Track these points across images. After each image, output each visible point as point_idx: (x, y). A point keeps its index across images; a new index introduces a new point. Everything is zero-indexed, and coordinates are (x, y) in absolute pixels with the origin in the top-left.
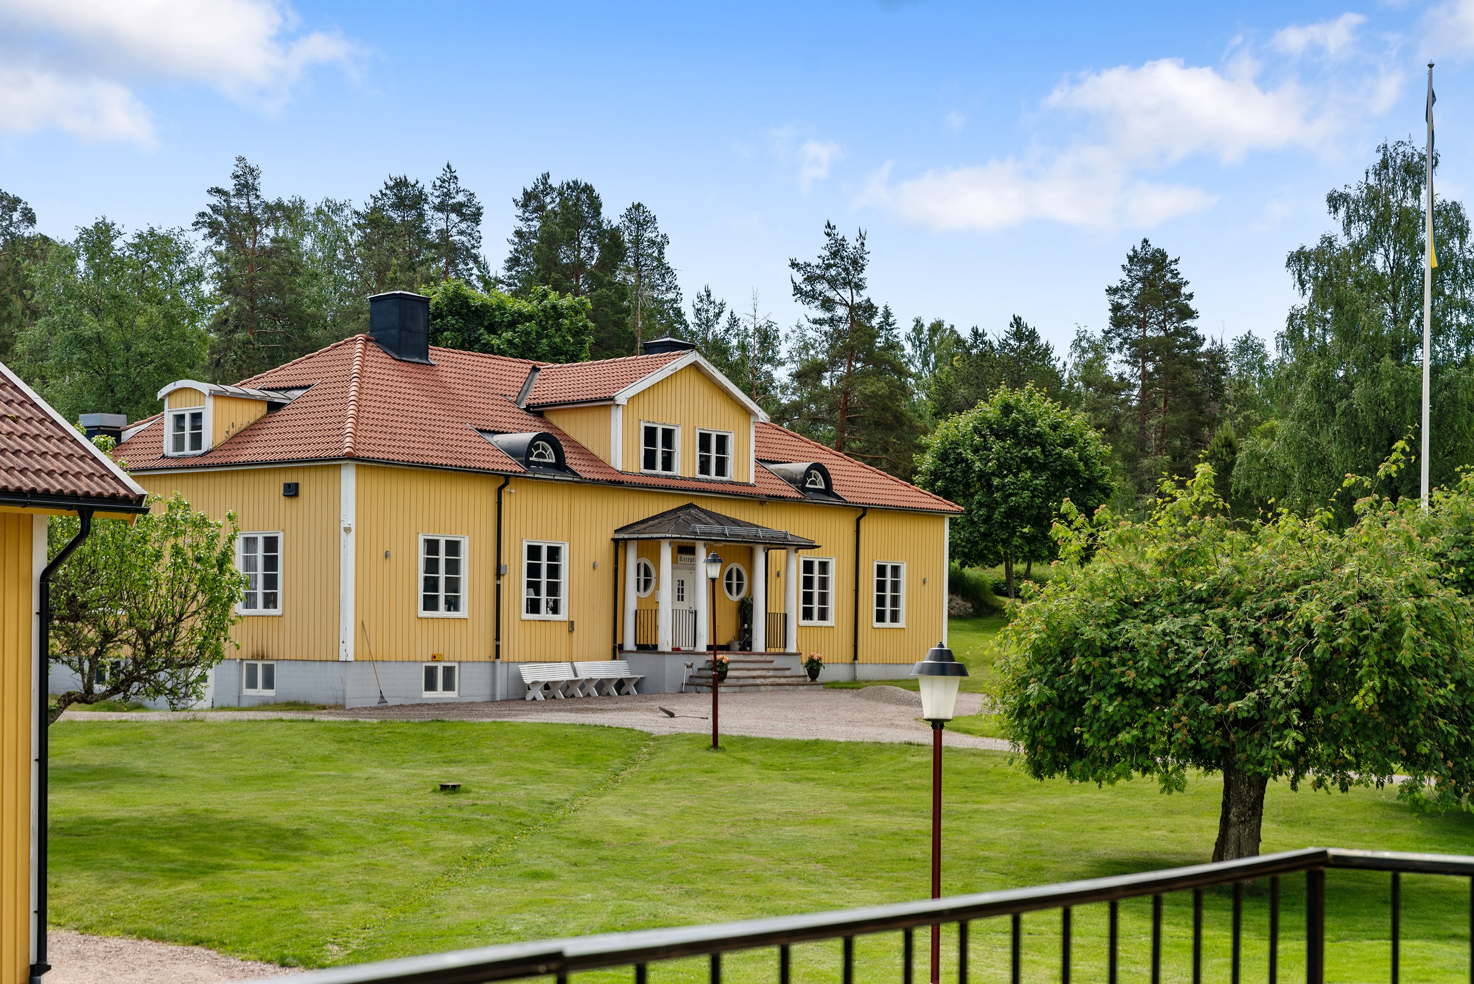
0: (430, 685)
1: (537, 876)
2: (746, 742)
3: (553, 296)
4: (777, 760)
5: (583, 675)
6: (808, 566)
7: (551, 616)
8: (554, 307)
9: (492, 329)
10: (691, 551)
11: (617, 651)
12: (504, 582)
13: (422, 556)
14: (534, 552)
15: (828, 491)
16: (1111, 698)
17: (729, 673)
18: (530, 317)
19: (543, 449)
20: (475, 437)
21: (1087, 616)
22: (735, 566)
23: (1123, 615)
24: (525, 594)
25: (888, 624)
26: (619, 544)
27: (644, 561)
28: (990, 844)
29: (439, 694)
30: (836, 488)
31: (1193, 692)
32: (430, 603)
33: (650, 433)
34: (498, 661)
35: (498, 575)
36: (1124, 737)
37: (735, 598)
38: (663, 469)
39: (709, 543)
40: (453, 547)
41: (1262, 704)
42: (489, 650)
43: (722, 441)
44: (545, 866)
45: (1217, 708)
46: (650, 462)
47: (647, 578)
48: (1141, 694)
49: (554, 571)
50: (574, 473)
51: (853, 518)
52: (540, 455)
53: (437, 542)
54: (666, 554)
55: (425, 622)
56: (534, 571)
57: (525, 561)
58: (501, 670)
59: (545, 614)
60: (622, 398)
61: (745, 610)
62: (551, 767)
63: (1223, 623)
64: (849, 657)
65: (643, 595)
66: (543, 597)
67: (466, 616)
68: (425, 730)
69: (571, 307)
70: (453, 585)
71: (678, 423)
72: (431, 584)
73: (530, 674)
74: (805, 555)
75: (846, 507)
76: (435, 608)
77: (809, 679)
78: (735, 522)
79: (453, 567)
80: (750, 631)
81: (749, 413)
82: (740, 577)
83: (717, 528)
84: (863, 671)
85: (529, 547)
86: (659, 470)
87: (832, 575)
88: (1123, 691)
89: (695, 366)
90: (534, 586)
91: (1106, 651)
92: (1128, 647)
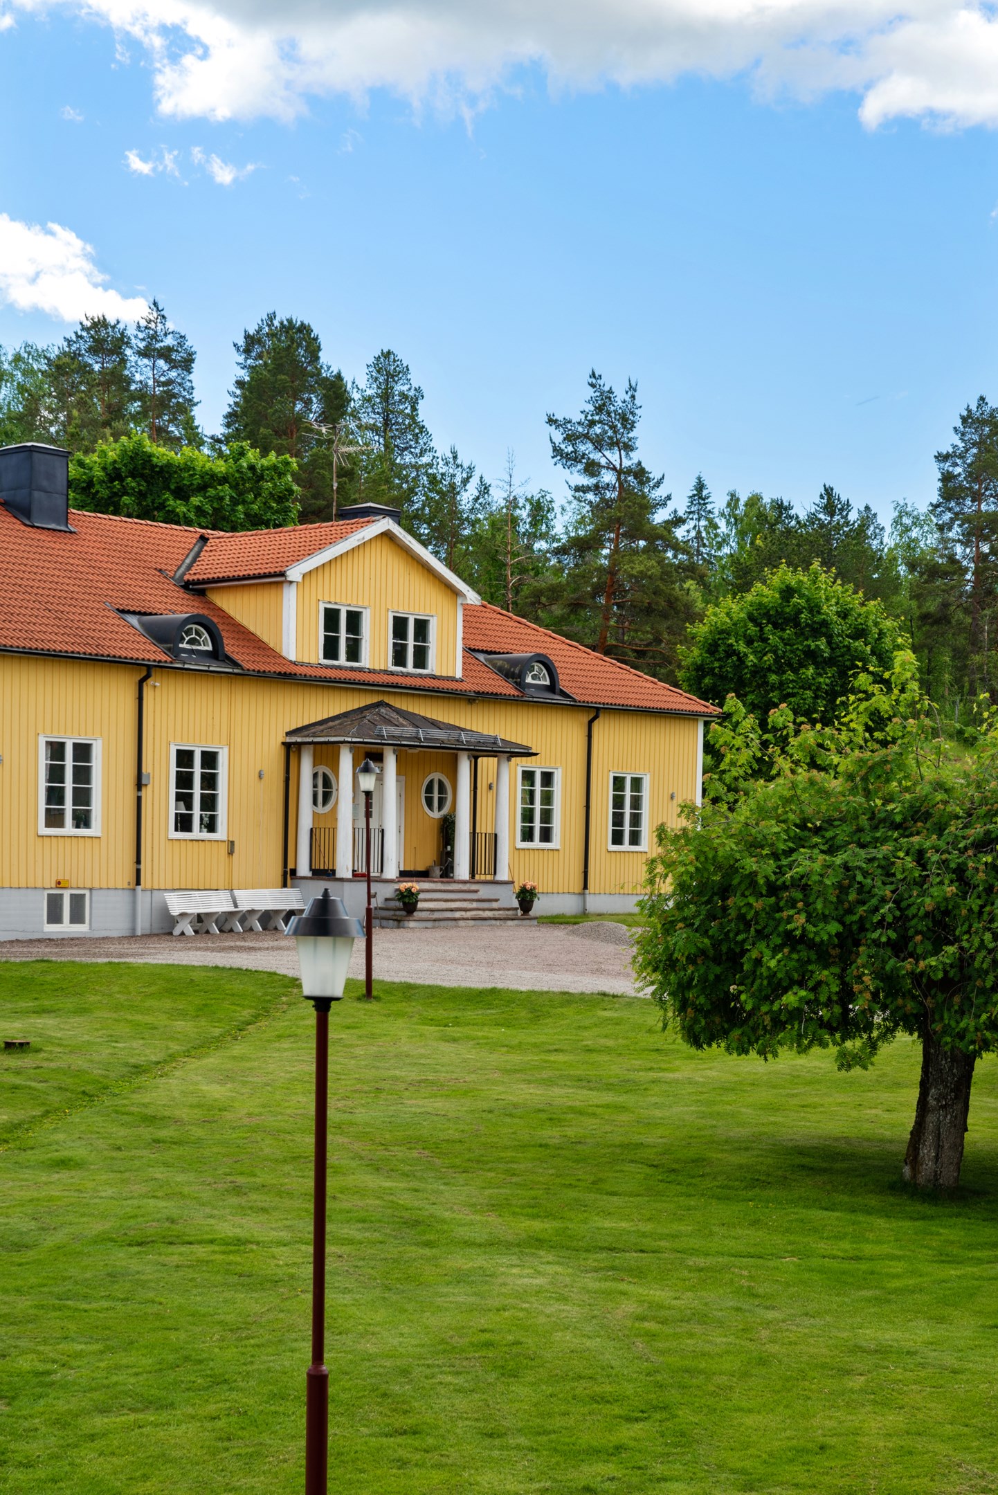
0: (55, 917)
1: (63, 1164)
2: (407, 991)
3: (252, 455)
4: (441, 1013)
5: (244, 907)
6: (528, 776)
7: (206, 835)
8: (252, 468)
9: (182, 494)
10: (378, 758)
11: (289, 876)
12: (146, 794)
13: (43, 762)
14: (184, 758)
15: (552, 688)
16: (776, 950)
17: (420, 905)
18: (224, 480)
19: (198, 633)
20: (114, 619)
21: (754, 845)
22: (436, 776)
23: (800, 842)
24: (172, 808)
25: (626, 846)
26: (291, 750)
27: (322, 769)
28: (650, 1124)
29: (66, 928)
30: (564, 684)
31: (876, 943)
32: (54, 818)
33: (331, 617)
34: (139, 888)
35: (139, 785)
36: (791, 999)
37: (436, 815)
38: (348, 660)
39: (399, 749)
40: (83, 751)
41: (964, 961)
42: (130, 876)
43: (422, 627)
44: (79, 1152)
45: (908, 965)
46: (331, 649)
47: (325, 791)
48: (811, 945)
49: (210, 781)
50: (235, 664)
51: (585, 719)
52: (191, 642)
53: (62, 745)
54: (346, 761)
55: (47, 841)
56: (184, 781)
57: (173, 769)
58: (143, 899)
59: (197, 832)
60: (295, 573)
61: (447, 829)
62: (162, 1020)
63: (920, 857)
64: (578, 887)
65: (320, 810)
66: (197, 812)
67: (99, 834)
68: (25, 972)
69: (274, 468)
70: (82, 797)
71: (366, 604)
72: (55, 795)
73: (177, 904)
74: (521, 764)
75: (573, 706)
76: (61, 824)
77: (520, 912)
78: (435, 724)
79: (82, 775)
80: (451, 854)
81: (455, 593)
82: (442, 789)
83: (410, 730)
84: (595, 903)
85: (179, 752)
86: (342, 660)
87: (557, 788)
88: (791, 941)
89: (387, 536)
90: (184, 799)
91: (773, 889)
92: (802, 884)
